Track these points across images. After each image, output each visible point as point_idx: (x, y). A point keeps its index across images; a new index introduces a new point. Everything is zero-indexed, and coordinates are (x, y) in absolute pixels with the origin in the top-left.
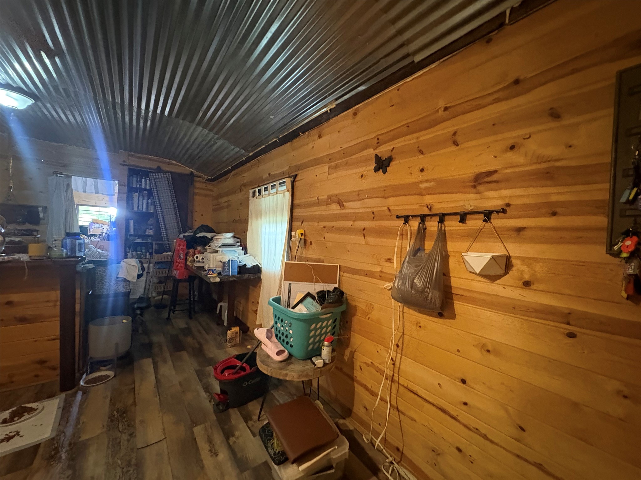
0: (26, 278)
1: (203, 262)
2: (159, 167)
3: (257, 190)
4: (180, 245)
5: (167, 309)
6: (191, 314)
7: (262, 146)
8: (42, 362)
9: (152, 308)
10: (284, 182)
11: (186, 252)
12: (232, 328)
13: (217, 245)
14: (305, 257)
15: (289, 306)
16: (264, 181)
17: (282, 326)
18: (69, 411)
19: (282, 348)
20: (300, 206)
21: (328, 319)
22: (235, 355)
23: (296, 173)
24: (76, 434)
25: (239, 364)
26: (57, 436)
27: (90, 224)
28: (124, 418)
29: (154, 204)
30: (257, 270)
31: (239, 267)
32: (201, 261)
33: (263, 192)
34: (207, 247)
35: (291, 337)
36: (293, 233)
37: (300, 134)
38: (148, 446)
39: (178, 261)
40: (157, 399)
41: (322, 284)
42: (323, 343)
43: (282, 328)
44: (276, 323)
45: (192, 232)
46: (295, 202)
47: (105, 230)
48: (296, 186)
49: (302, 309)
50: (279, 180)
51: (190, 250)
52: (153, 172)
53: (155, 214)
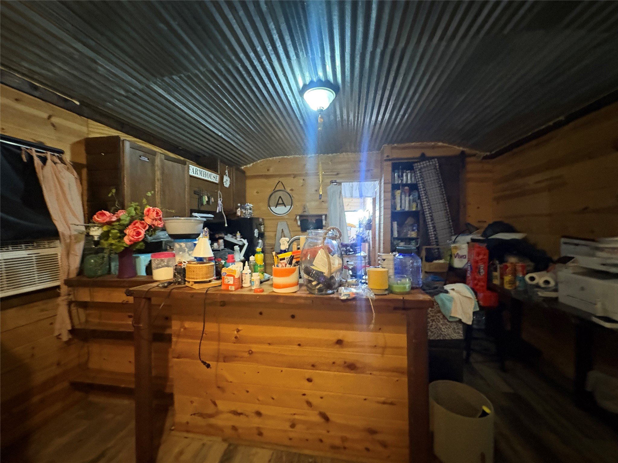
2: (423, 155)
4: (479, 254)
8: (372, 432)
11: (488, 264)
29: (417, 200)
39: (477, 277)
52: (417, 162)
53: (421, 212)
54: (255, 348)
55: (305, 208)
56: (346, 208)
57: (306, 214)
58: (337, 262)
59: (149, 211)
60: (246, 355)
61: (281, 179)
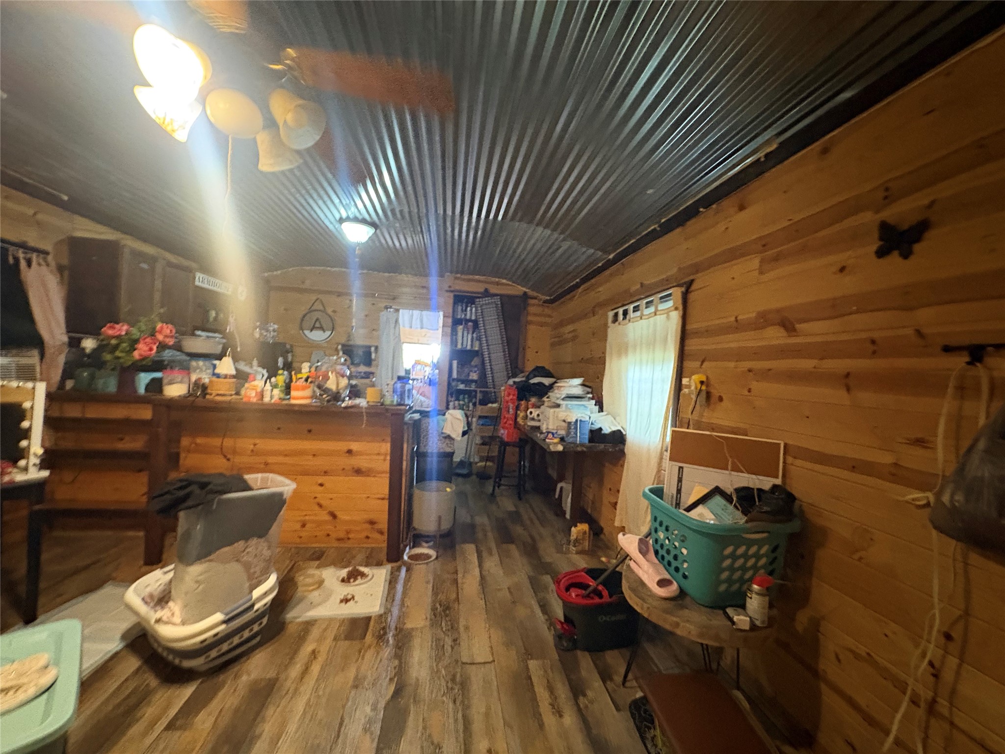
0: (364, 426)
1: (539, 421)
2: (486, 290)
3: (621, 311)
4: (509, 394)
5: (491, 481)
6: (520, 493)
7: (631, 240)
8: (372, 523)
9: (474, 477)
10: (670, 295)
11: (516, 404)
12: (578, 524)
13: (558, 396)
14: (709, 423)
15: (678, 505)
16: (631, 295)
17: (668, 538)
18: (395, 587)
19: (668, 576)
20: (697, 333)
21: (760, 543)
22: (585, 568)
23: (691, 277)
24: (402, 618)
25: (592, 583)
26: (385, 613)
27: (413, 367)
28: (447, 616)
29: (479, 339)
30: (618, 438)
31: (591, 431)
32: (536, 417)
33: (631, 314)
34: (545, 399)
35: (685, 561)
36: (685, 381)
37: (701, 210)
38: (473, 664)
39: (506, 416)
40: (482, 602)
41: (746, 475)
42: (750, 586)
43: (667, 542)
44: (656, 531)
45: (523, 377)
46: (688, 327)
47: (427, 374)
48: (690, 301)
49: (705, 515)
50: (659, 292)
51: (523, 402)
52: (479, 298)
53: (480, 352)
54: (271, 460)
55: (349, 336)
56: (403, 338)
57: (351, 343)
58: (344, 382)
59: (162, 328)
60: (262, 466)
61: (320, 296)
